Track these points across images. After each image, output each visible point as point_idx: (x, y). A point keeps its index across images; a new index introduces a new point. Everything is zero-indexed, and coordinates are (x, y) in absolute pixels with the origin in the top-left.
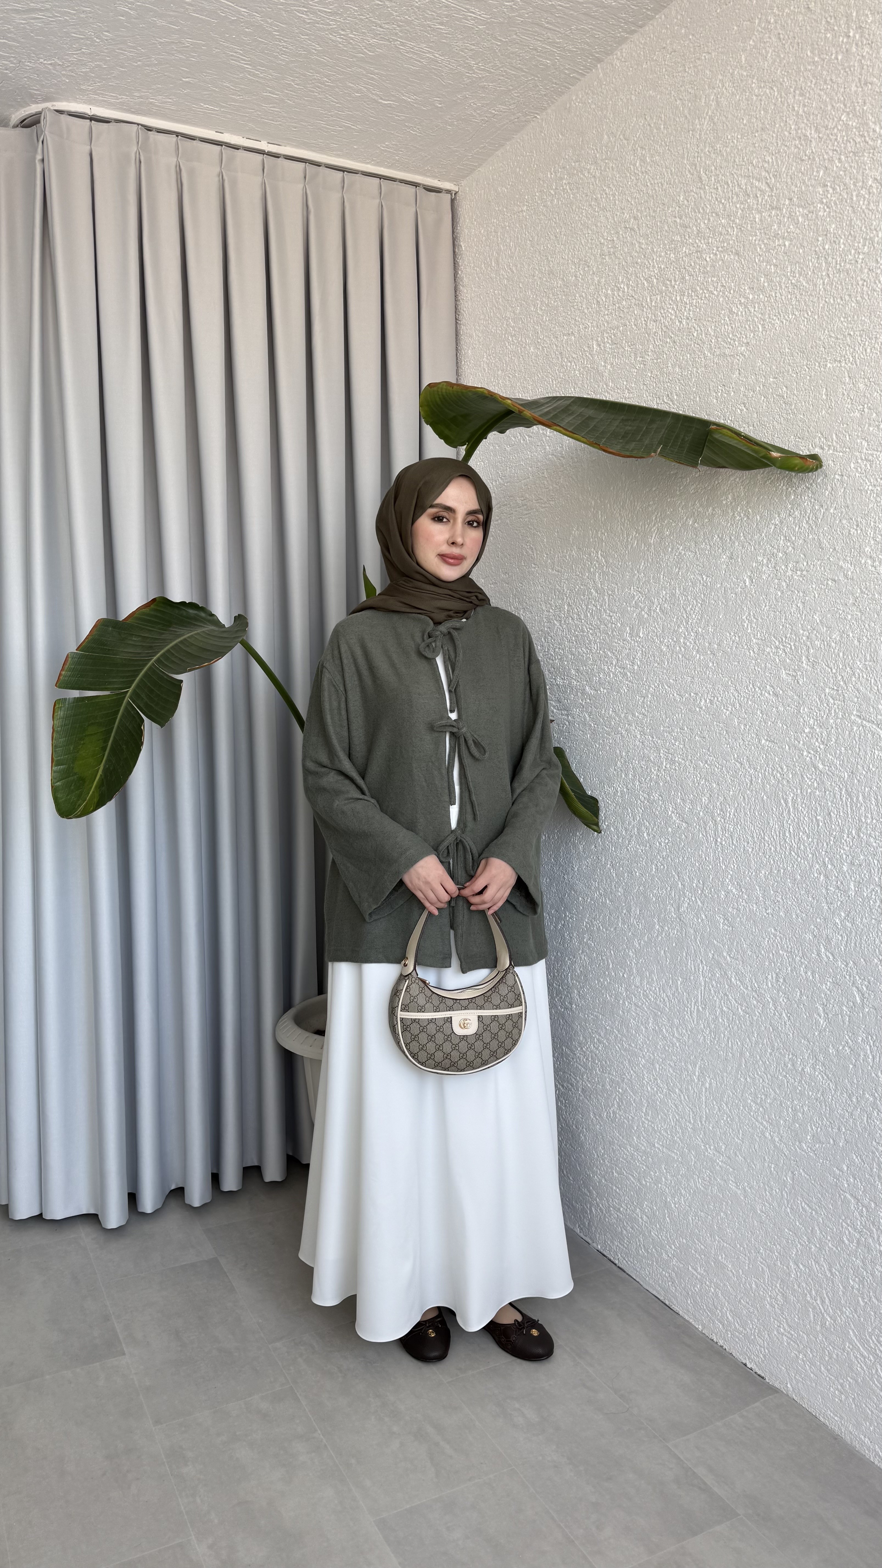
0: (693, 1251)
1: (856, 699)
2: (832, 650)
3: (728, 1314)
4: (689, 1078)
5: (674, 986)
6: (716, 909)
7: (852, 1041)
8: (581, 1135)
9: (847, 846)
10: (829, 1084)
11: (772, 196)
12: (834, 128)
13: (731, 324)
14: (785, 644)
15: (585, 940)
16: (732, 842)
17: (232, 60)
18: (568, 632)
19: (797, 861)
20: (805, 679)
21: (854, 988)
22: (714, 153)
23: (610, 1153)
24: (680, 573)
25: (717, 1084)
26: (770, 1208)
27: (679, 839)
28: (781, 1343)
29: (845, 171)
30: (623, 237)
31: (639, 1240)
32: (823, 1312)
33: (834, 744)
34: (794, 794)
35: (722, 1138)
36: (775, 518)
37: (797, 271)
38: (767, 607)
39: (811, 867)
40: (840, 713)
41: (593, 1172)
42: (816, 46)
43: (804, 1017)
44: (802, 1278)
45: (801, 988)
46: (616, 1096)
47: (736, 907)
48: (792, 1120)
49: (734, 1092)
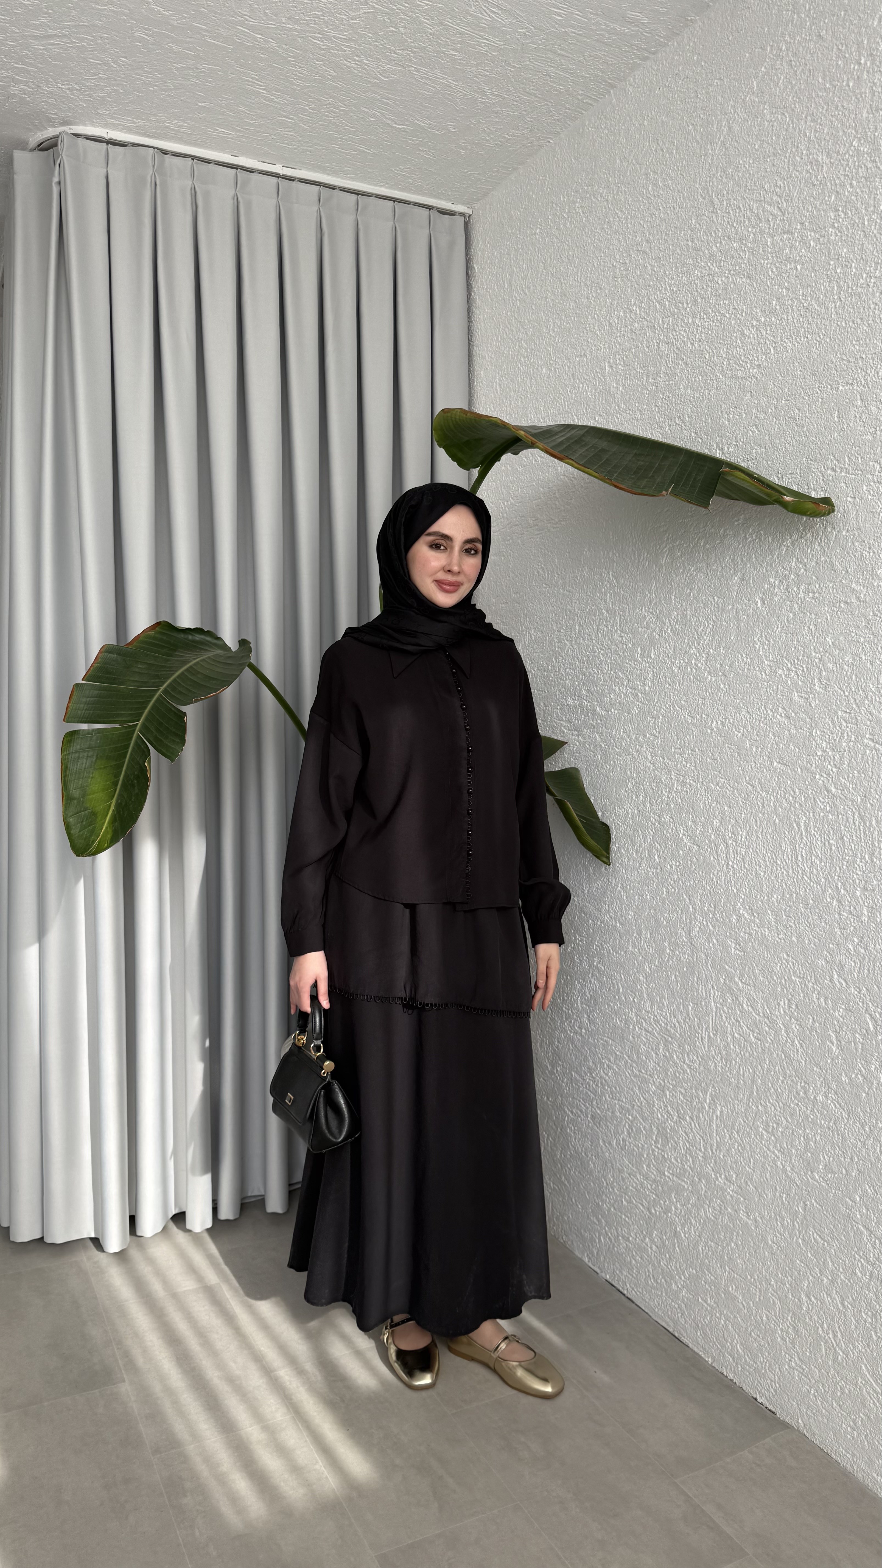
0: (703, 1282)
1: (869, 723)
2: (845, 673)
3: (738, 1347)
4: (700, 1105)
5: (685, 1011)
6: (728, 934)
7: (865, 1070)
8: (590, 1163)
9: (860, 871)
10: (841, 1113)
11: (784, 220)
12: (845, 154)
13: (743, 346)
14: (797, 666)
15: (595, 964)
16: (744, 866)
17: (248, 85)
18: (579, 652)
19: (809, 885)
20: (817, 702)
21: (867, 1015)
22: (726, 178)
23: (619, 1181)
24: (692, 594)
25: (728, 1111)
26: (781, 1238)
27: (689, 862)
28: (793, 1378)
29: (856, 196)
30: (635, 260)
31: (648, 1270)
32: (835, 1345)
33: (847, 768)
34: (806, 817)
35: (733, 1167)
36: (787, 540)
37: (809, 294)
38: (779, 629)
39: (824, 892)
40: (853, 736)
41: (602, 1201)
42: (827, 73)
43: (816, 1044)
44: (814, 1311)
45: (814, 1015)
46: (625, 1124)
47: (748, 932)
48: (804, 1149)
49: (745, 1120)
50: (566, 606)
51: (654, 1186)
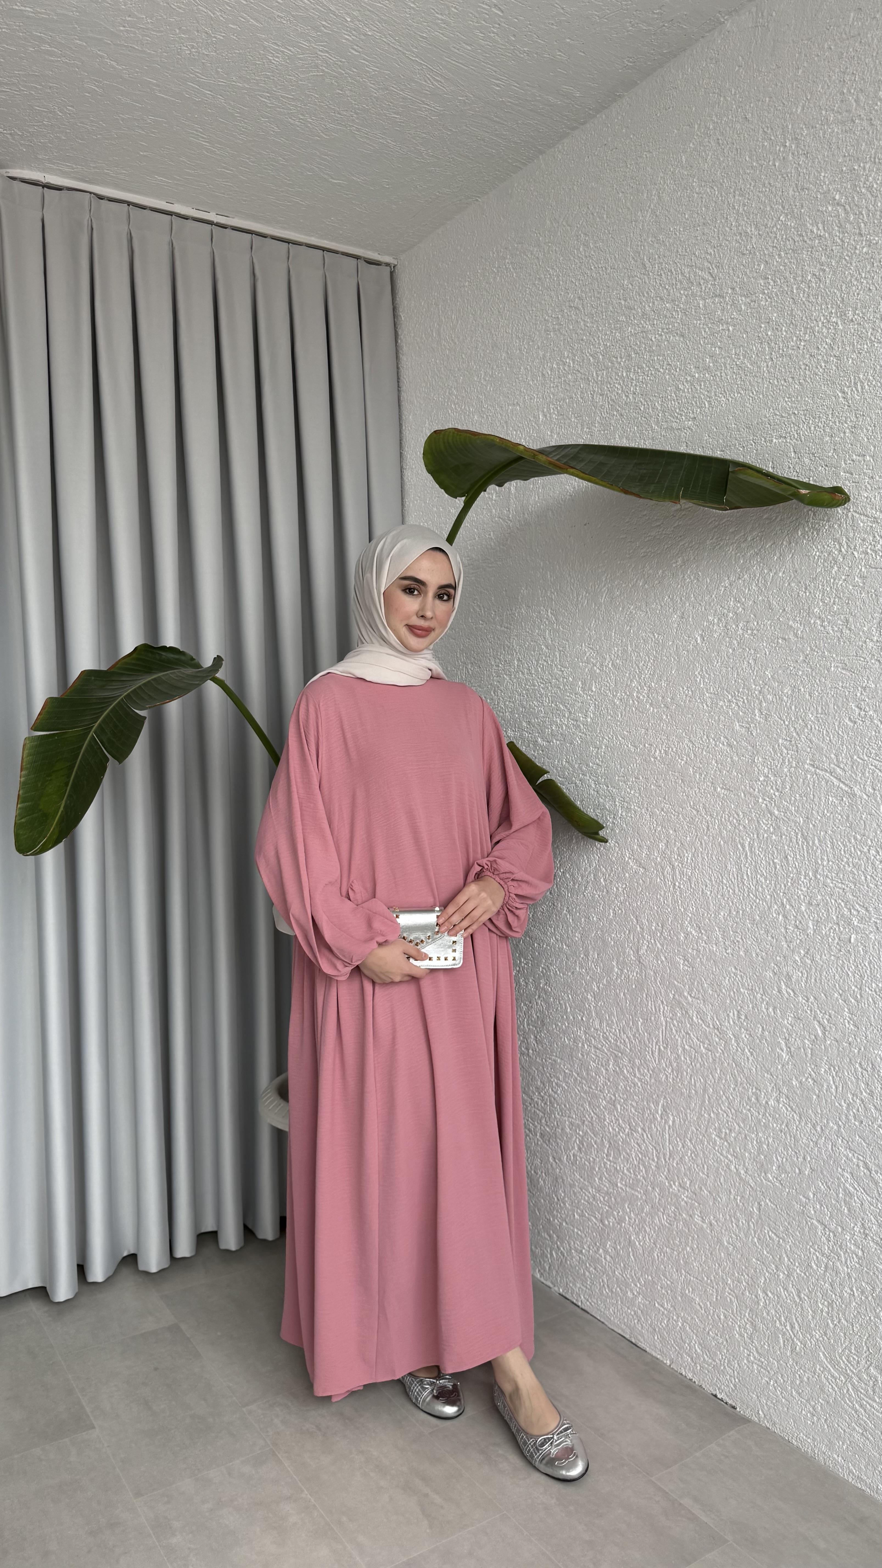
0: (659, 1287)
1: (809, 749)
2: (785, 704)
3: (696, 1347)
4: (652, 1116)
5: (635, 1027)
6: (676, 951)
7: (815, 1073)
8: (540, 1180)
9: (805, 887)
10: (793, 1115)
11: (715, 285)
12: (773, 227)
13: (677, 400)
14: (737, 698)
15: (541, 985)
16: (691, 886)
17: (192, 137)
18: (519, 686)
19: (755, 902)
20: (758, 731)
21: (816, 1022)
22: (657, 243)
23: (571, 1196)
24: (632, 631)
25: (680, 1121)
26: (737, 1239)
27: (636, 884)
29: (785, 266)
30: (568, 315)
31: (603, 1281)
32: (793, 1336)
33: (789, 792)
34: (750, 839)
35: (687, 1174)
36: (725, 581)
37: (741, 354)
38: (719, 663)
39: (770, 908)
40: (794, 763)
41: (553, 1216)
42: (754, 153)
43: (766, 1051)
44: (771, 1305)
45: (763, 1024)
46: (576, 1139)
47: (696, 948)
48: (757, 1152)
49: (698, 1127)
50: (504, 642)
51: (607, 1198)
